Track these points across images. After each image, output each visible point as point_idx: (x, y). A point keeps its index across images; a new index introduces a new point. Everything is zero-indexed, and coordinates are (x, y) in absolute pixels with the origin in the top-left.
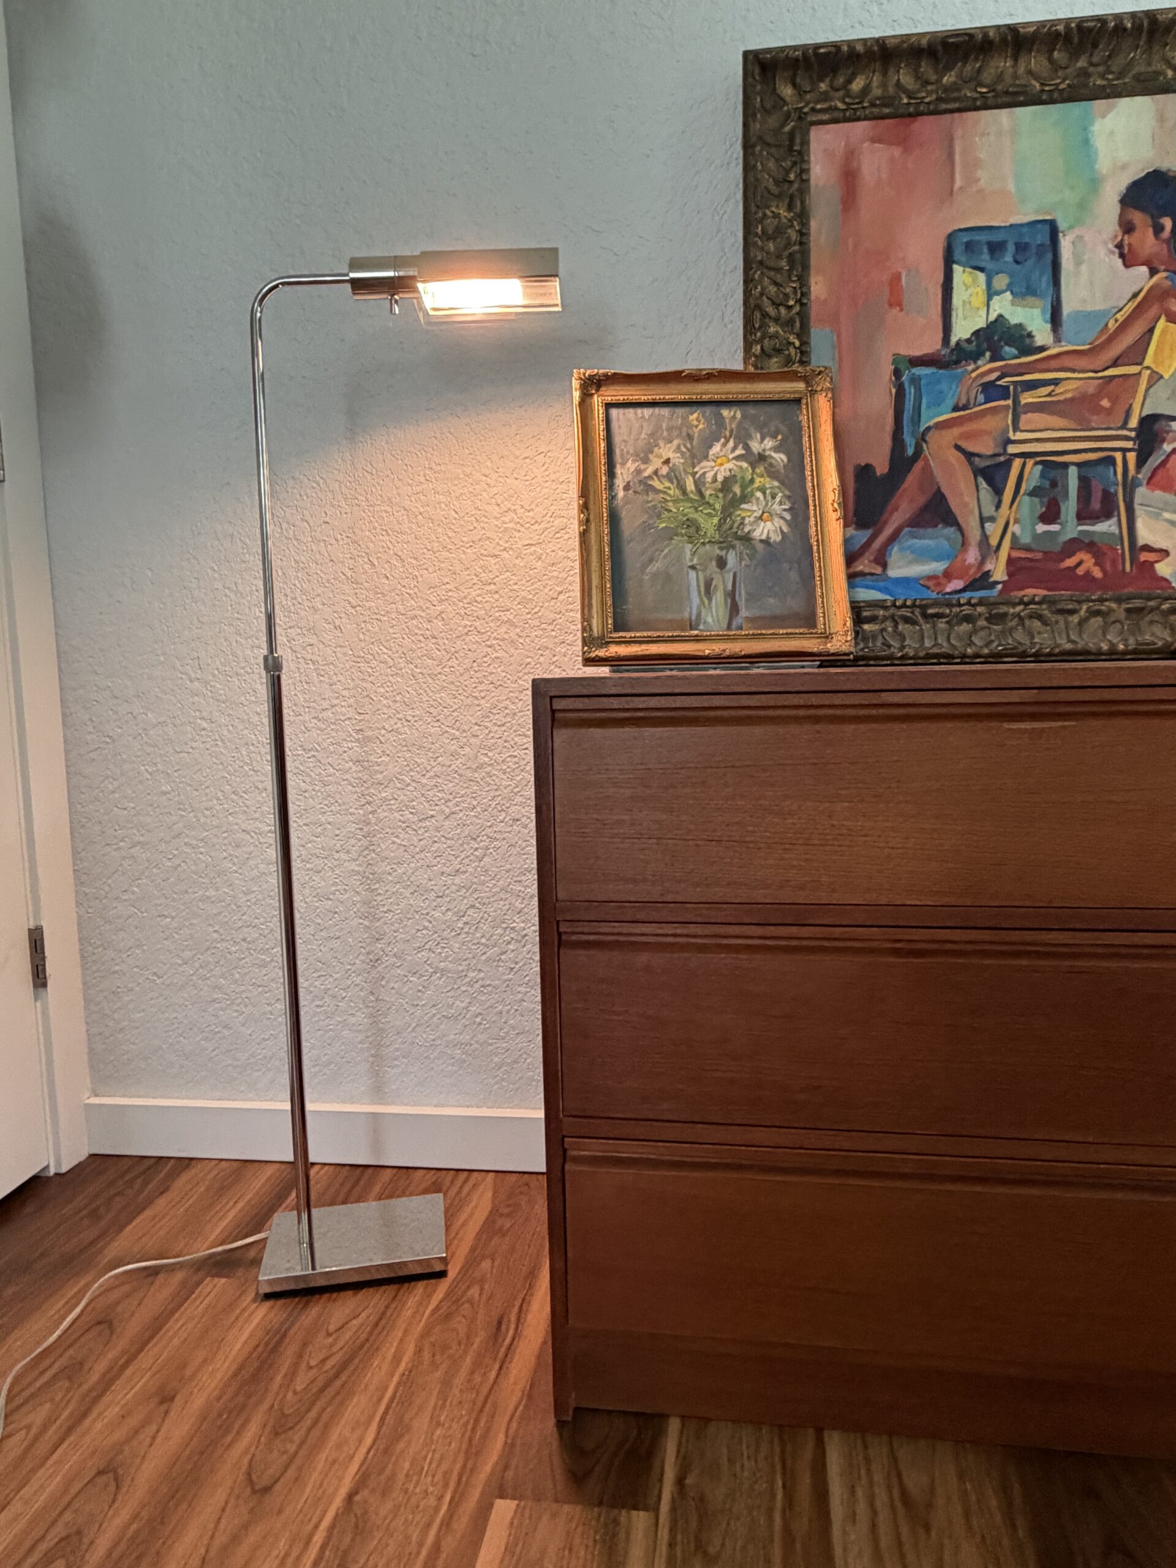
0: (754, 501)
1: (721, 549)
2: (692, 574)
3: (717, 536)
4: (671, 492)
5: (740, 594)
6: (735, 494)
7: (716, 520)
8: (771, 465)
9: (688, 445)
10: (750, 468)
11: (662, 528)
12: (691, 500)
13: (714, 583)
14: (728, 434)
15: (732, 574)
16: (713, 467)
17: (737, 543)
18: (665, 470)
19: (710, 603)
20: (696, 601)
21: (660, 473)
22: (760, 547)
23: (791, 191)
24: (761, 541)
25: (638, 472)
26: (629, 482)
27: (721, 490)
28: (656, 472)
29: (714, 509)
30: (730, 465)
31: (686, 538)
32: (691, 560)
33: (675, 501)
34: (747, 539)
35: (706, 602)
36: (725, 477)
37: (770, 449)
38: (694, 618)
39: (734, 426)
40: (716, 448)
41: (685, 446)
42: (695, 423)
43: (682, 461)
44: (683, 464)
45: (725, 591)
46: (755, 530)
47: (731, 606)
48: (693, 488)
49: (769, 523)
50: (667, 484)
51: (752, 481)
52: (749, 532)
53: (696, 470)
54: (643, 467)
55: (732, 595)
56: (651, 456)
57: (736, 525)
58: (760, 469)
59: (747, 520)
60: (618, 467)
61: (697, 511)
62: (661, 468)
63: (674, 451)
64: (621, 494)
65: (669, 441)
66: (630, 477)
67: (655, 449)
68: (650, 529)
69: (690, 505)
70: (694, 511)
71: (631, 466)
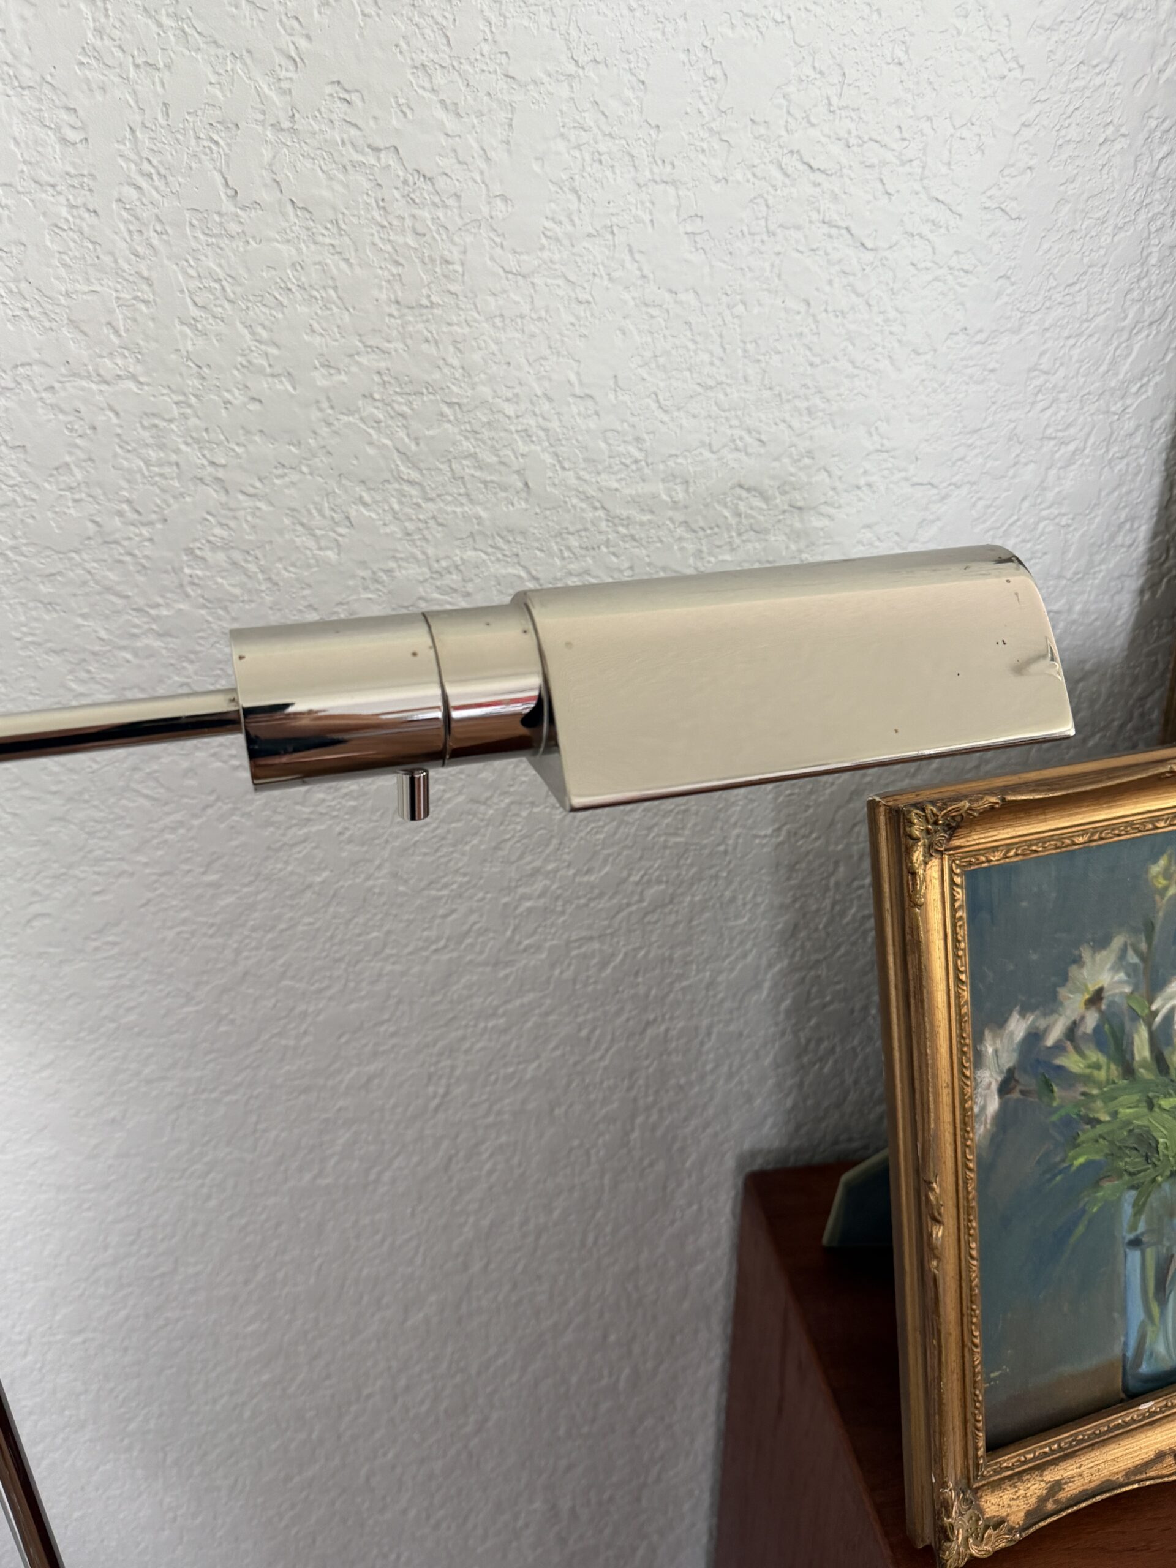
2: (1135, 1256)
4: (1101, 1075)
9: (1143, 946)
11: (1083, 1166)
12: (1140, 1084)
18: (1091, 1021)
19: (1163, 1313)
20: (1136, 1313)
21: (1080, 1031)
25: (1034, 1037)
26: (1011, 1072)
28: (1071, 1033)
31: (1126, 1177)
32: (1133, 1227)
33: (1109, 1098)
35: (1155, 1309)
38: (1130, 1354)
41: (1137, 952)
42: (1162, 882)
43: (1127, 989)
44: (1129, 996)
48: (1147, 1053)
50: (1095, 1056)
53: (1154, 1008)
54: (1042, 1024)
56: (1063, 992)
60: (988, 1035)
61: (1151, 1105)
62: (1083, 1018)
63: (1110, 970)
64: (993, 1105)
65: (1102, 943)
66: (1015, 1056)
67: (1073, 970)
68: (1055, 1176)
69: (1136, 1097)
70: (1145, 1110)
71: (1018, 1027)
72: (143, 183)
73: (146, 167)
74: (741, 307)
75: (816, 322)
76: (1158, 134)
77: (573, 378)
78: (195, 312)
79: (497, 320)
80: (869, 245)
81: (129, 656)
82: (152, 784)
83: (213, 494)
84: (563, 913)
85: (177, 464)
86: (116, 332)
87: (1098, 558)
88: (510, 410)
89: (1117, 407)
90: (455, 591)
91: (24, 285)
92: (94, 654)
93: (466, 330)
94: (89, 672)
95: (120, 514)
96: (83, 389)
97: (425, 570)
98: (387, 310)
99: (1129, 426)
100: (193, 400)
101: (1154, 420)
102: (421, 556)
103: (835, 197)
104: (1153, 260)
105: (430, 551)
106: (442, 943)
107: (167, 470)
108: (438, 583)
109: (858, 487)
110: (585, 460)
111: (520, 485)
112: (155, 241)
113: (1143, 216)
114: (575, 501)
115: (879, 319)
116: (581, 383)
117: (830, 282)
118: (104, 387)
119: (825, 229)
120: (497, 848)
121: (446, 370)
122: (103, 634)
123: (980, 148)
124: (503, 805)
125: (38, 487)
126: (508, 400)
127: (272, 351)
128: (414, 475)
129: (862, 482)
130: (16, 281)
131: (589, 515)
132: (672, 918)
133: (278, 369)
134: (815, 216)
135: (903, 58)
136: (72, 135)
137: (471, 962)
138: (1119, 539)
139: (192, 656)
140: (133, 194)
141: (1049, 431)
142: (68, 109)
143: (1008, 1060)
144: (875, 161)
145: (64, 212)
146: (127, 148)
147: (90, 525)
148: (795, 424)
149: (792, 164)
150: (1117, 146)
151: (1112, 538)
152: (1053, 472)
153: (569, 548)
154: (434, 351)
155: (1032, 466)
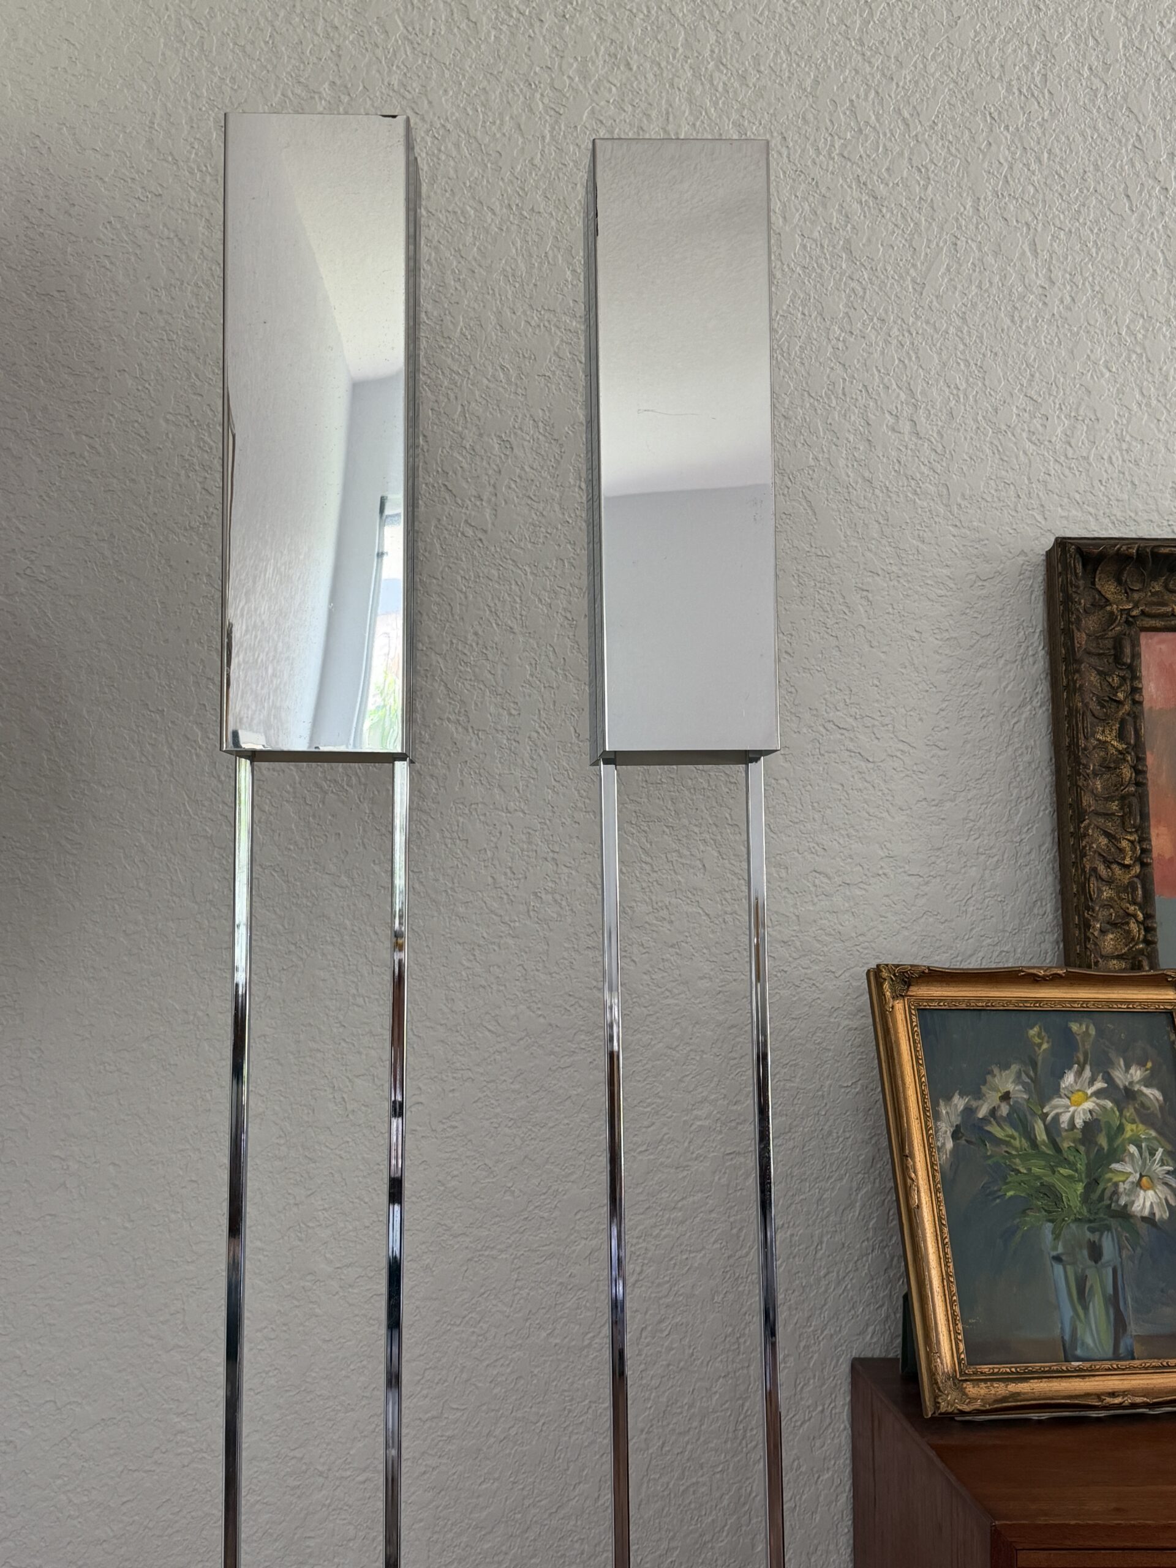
0: (1127, 1159)
1: (1092, 1230)
2: (1059, 1269)
3: (1085, 1210)
4: (1017, 1143)
5: (1125, 1299)
6: (1101, 1148)
7: (1080, 1188)
8: (1142, 1105)
9: (1032, 1073)
10: (1115, 1109)
11: (1011, 1197)
12: (1043, 1155)
13: (1088, 1285)
14: (1082, 1059)
15: (1110, 1271)
16: (1068, 1107)
17: (1113, 1223)
18: (1004, 1110)
19: (1087, 1314)
20: (1067, 1313)
21: (998, 1114)
22: (1143, 1228)
23: (1121, 713)
24: (1143, 1219)
25: (969, 1111)
26: (958, 1127)
27: (1082, 1142)
28: (993, 1112)
29: (1076, 1171)
30: (1089, 1105)
31: (1044, 1213)
32: (1055, 1248)
33: (1025, 1157)
34: (1124, 1214)
35: (1081, 1312)
36: (1084, 1122)
37: (1138, 1082)
38: (1067, 1337)
39: (1088, 1046)
40: (1069, 1078)
41: (1028, 1076)
42: (1037, 1040)
43: (1025, 1096)
44: (1028, 1101)
45: (1104, 1295)
46: (1133, 1202)
47: (1115, 1319)
48: (1045, 1137)
49: (1150, 1193)
50: (1010, 1131)
51: (1121, 1129)
52: (1126, 1205)
53: (1045, 1111)
54: (974, 1104)
55: (1114, 1301)
56: (984, 1089)
57: (1107, 1194)
58: (1129, 1112)
59: (1121, 1189)
60: (942, 1103)
61: (1054, 1172)
62: (999, 1106)
63: (1013, 1082)
64: (950, 1145)
65: (1005, 1066)
66: (960, 1118)
67: (989, 1077)
68: (995, 1199)
69: (1043, 1163)
70: (1050, 1173)
71: (959, 1102)
72: (540, 730)
73: (543, 724)
74: (809, 787)
75: (848, 794)
76: (1010, 713)
77: (728, 816)
78: (554, 783)
79: (692, 791)
80: (871, 760)
81: (496, 948)
82: (494, 1023)
83: (550, 866)
84: (721, 1132)
85: (536, 851)
86: (518, 791)
87: (1025, 921)
88: (696, 830)
89: (1018, 839)
90: (665, 919)
91: (482, 771)
92: (479, 946)
93: (677, 794)
94: (474, 955)
95: (505, 874)
96: (498, 815)
97: (650, 908)
98: (641, 784)
99: (1027, 849)
100: (548, 822)
101: (1040, 846)
102: (648, 900)
103: (851, 740)
104: (1021, 768)
105: (654, 898)
106: (644, 1148)
107: (530, 853)
108: (656, 915)
109: (879, 875)
110: (734, 855)
111: (701, 866)
112: (542, 753)
113: (1010, 749)
114: (729, 875)
115: (880, 794)
116: (732, 819)
117: (853, 777)
118: (508, 815)
119: (848, 753)
120: (681, 1081)
121: (667, 812)
122: (485, 935)
123: (921, 720)
124: (685, 1052)
125: (469, 859)
126: (696, 825)
127: (587, 801)
128: (648, 860)
129: (881, 872)
130: (479, 769)
131: (736, 882)
132: (791, 1144)
133: (589, 809)
134: (842, 748)
135: (878, 684)
136: (513, 712)
137: (662, 1164)
138: (1036, 911)
139: (527, 949)
140: (535, 735)
141: (981, 850)
142: (514, 702)
143: (956, 1120)
144: (869, 725)
145: (505, 741)
146: (536, 718)
147: (490, 879)
148: (841, 841)
149: (830, 726)
150: (990, 719)
151: (1031, 910)
152: (987, 872)
153: (725, 900)
154: (661, 803)
155: (974, 868)
